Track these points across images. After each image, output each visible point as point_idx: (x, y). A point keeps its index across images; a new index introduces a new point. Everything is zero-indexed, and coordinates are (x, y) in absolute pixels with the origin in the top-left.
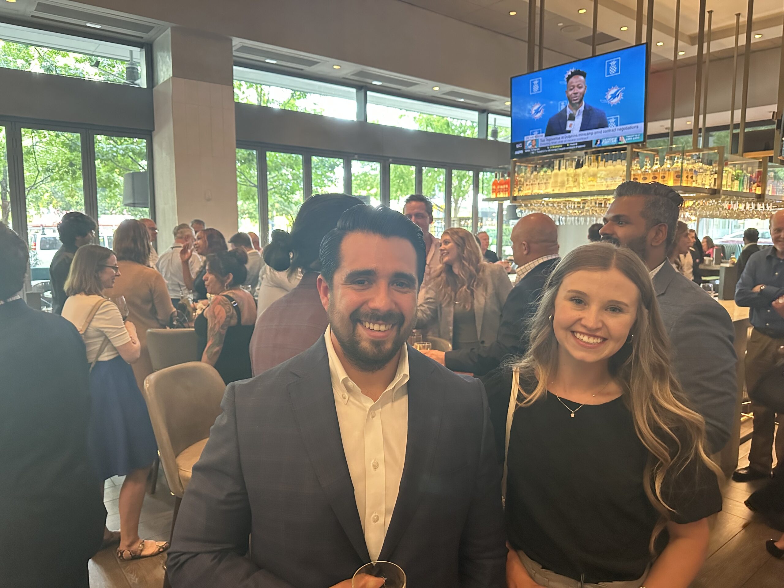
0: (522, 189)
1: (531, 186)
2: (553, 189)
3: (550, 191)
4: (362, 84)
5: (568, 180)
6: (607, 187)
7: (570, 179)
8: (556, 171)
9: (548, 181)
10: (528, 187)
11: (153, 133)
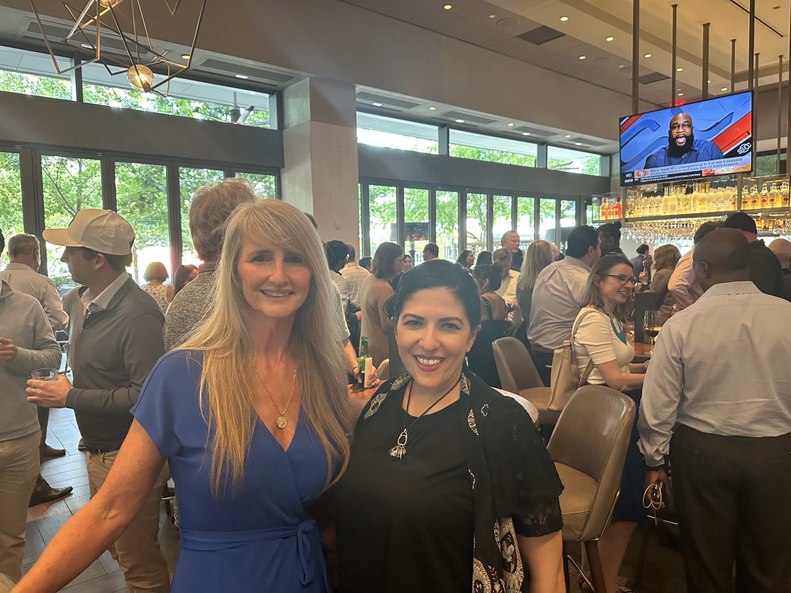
0: (633, 212)
1: (642, 210)
2: (664, 211)
3: (661, 213)
4: (445, 122)
5: (679, 204)
6: (718, 209)
7: (681, 203)
8: (666, 197)
9: (659, 205)
10: (639, 210)
11: (282, 170)
